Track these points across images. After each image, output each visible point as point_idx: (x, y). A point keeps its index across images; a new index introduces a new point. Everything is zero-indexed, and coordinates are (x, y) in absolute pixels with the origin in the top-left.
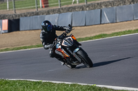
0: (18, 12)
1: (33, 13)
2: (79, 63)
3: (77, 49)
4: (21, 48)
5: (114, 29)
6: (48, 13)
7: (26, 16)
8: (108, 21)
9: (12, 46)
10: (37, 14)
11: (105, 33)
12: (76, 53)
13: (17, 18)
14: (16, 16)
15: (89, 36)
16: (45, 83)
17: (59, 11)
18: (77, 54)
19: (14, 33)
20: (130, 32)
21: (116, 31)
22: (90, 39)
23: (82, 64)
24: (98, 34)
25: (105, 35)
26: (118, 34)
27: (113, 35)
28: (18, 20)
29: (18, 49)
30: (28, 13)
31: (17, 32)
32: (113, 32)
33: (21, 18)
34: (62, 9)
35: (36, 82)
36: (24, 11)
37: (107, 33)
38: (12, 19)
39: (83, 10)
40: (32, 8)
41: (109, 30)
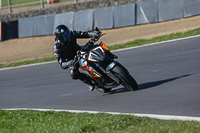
0: (16, 11)
1: (37, 11)
2: (116, 84)
3: (112, 65)
4: (21, 64)
5: (156, 32)
6: (59, 11)
7: (27, 16)
8: (147, 20)
9: (8, 61)
10: (43, 13)
11: (143, 38)
12: (111, 70)
13: (14, 19)
14: (13, 16)
15: (119, 43)
16: (59, 114)
17: (75, 8)
18: (113, 73)
19: (11, 41)
20: (179, 35)
21: (159, 34)
22: (121, 47)
23: (121, 86)
24: (132, 40)
25: (143, 41)
26: (161, 38)
27: (154, 40)
28: (16, 23)
29: (17, 64)
30: (30, 12)
31: (15, 40)
32: (155, 36)
33: (20, 20)
34: (79, 4)
35: (46, 113)
36: (24, 9)
37: (146, 37)
38: (6, 21)
39: (109, 5)
40: (36, 5)
41: (149, 34)
